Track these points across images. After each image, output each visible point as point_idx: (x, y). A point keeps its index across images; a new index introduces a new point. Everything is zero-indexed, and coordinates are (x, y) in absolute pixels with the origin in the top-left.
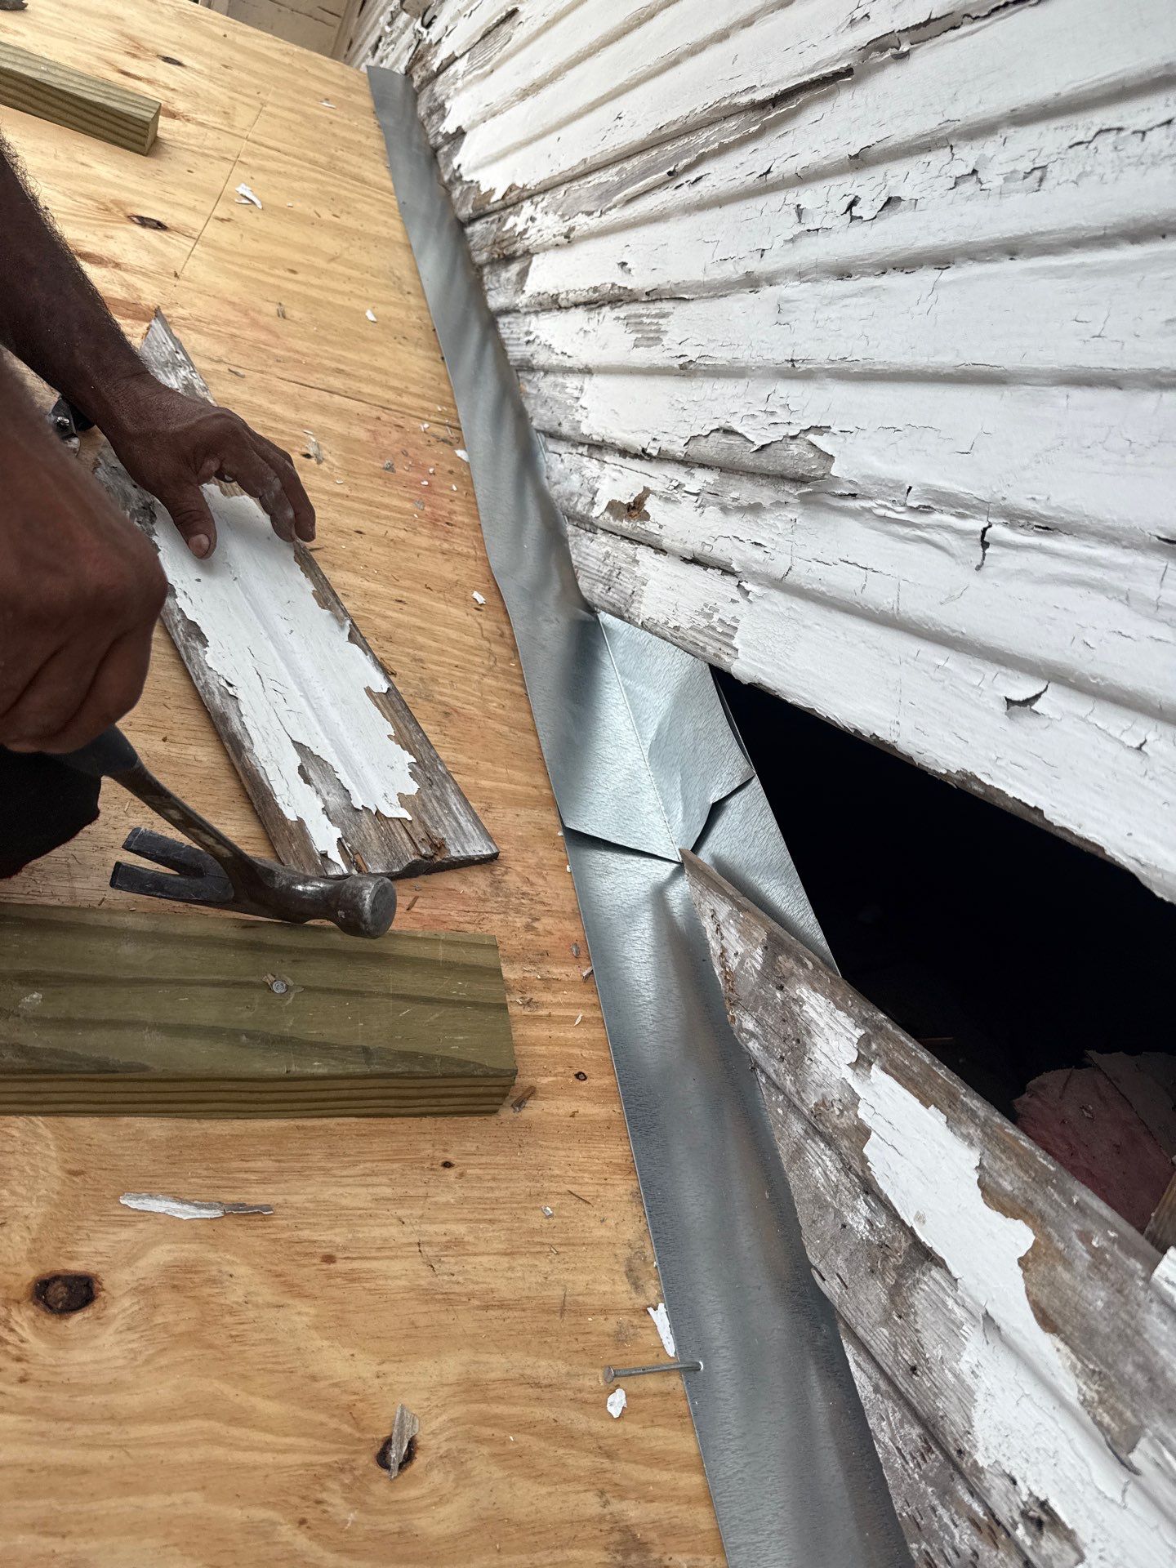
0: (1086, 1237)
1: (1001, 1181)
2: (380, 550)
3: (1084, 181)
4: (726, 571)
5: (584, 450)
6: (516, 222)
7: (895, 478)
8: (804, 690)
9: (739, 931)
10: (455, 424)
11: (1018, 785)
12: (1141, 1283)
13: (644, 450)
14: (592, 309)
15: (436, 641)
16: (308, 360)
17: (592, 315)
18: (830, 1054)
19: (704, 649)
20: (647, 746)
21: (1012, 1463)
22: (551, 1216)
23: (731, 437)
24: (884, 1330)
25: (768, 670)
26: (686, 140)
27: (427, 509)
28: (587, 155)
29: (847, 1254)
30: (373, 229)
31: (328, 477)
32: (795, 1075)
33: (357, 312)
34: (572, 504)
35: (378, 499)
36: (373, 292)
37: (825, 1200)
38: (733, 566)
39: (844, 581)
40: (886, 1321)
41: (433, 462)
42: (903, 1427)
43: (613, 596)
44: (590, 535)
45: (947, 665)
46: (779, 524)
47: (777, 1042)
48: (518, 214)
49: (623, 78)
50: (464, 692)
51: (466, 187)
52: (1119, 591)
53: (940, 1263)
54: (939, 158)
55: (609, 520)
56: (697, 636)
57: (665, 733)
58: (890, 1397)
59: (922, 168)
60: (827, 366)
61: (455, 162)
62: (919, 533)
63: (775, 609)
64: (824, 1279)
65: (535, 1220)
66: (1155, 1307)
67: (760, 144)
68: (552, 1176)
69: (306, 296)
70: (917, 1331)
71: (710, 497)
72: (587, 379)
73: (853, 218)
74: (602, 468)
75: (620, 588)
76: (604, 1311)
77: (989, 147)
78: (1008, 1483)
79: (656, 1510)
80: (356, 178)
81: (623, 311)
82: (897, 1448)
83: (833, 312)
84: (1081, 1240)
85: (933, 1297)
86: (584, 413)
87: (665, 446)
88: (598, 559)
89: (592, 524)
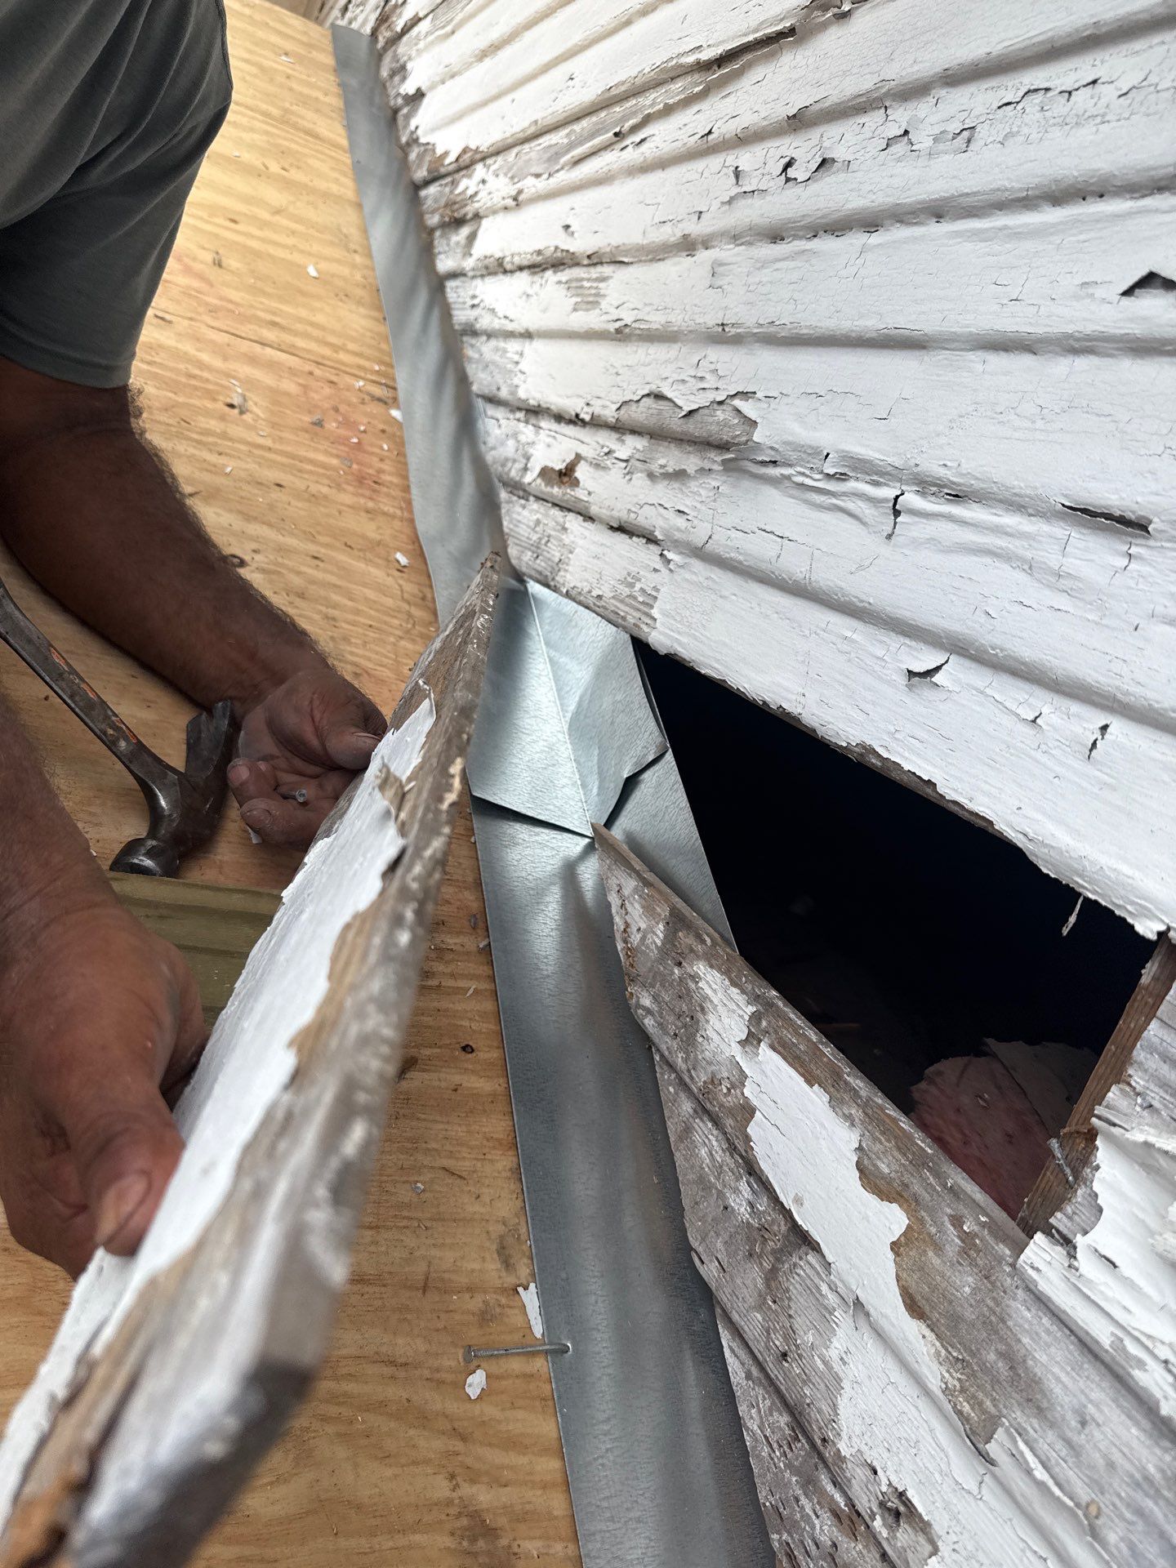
0: (957, 1221)
1: (879, 1163)
2: (300, 505)
3: (1010, 142)
4: (651, 540)
5: (520, 415)
6: (467, 185)
7: (813, 444)
8: (717, 661)
9: (643, 907)
10: (391, 383)
11: (914, 758)
12: (1008, 1269)
13: (577, 415)
14: (534, 273)
15: (351, 599)
16: (242, 310)
17: (536, 278)
18: (721, 1032)
19: (624, 618)
20: (568, 719)
21: (874, 1453)
22: (424, 1191)
23: (661, 402)
24: (758, 1315)
25: (684, 640)
26: (634, 102)
27: (355, 466)
28: (538, 116)
29: (727, 1239)
30: (322, 185)
31: (250, 427)
32: (687, 1053)
33: (299, 266)
34: (506, 469)
35: (302, 453)
36: (316, 248)
37: (709, 1181)
38: (657, 533)
39: (759, 549)
40: (761, 1306)
41: (365, 420)
42: (772, 1415)
43: (541, 564)
44: (523, 502)
45: (855, 636)
46: (703, 492)
47: (671, 1019)
48: (469, 176)
49: (577, 38)
50: (377, 653)
51: (422, 149)
52: (1023, 560)
53: (815, 1247)
54: (873, 119)
55: (541, 486)
56: (619, 605)
57: (585, 704)
58: (761, 1384)
59: (857, 129)
60: (755, 331)
61: (413, 123)
62: (834, 501)
63: (694, 578)
64: (703, 1263)
65: (404, 1194)
66: (1020, 1293)
67: (704, 105)
68: (428, 1149)
69: (245, 246)
70: (790, 1316)
71: (638, 464)
72: (527, 342)
73: (788, 180)
74: (537, 433)
75: (548, 556)
76: (471, 1290)
77: (922, 108)
78: (869, 1473)
79: (506, 1496)
80: (309, 133)
81: (565, 275)
82: (765, 1436)
83: (766, 275)
84: (953, 1225)
85: (808, 1282)
86: (522, 377)
87: (598, 410)
88: (528, 526)
89: (525, 491)
